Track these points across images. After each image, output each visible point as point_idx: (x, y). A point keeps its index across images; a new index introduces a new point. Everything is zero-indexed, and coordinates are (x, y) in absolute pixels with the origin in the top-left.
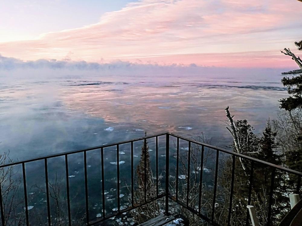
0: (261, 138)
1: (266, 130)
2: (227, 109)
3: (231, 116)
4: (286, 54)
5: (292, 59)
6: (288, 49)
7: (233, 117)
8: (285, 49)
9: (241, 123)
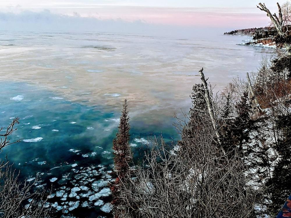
0: (239, 103)
1: (244, 94)
2: (201, 71)
3: (205, 79)
4: (262, 10)
5: (267, 15)
6: (263, 4)
7: (207, 79)
8: (260, 4)
9: (199, 86)
